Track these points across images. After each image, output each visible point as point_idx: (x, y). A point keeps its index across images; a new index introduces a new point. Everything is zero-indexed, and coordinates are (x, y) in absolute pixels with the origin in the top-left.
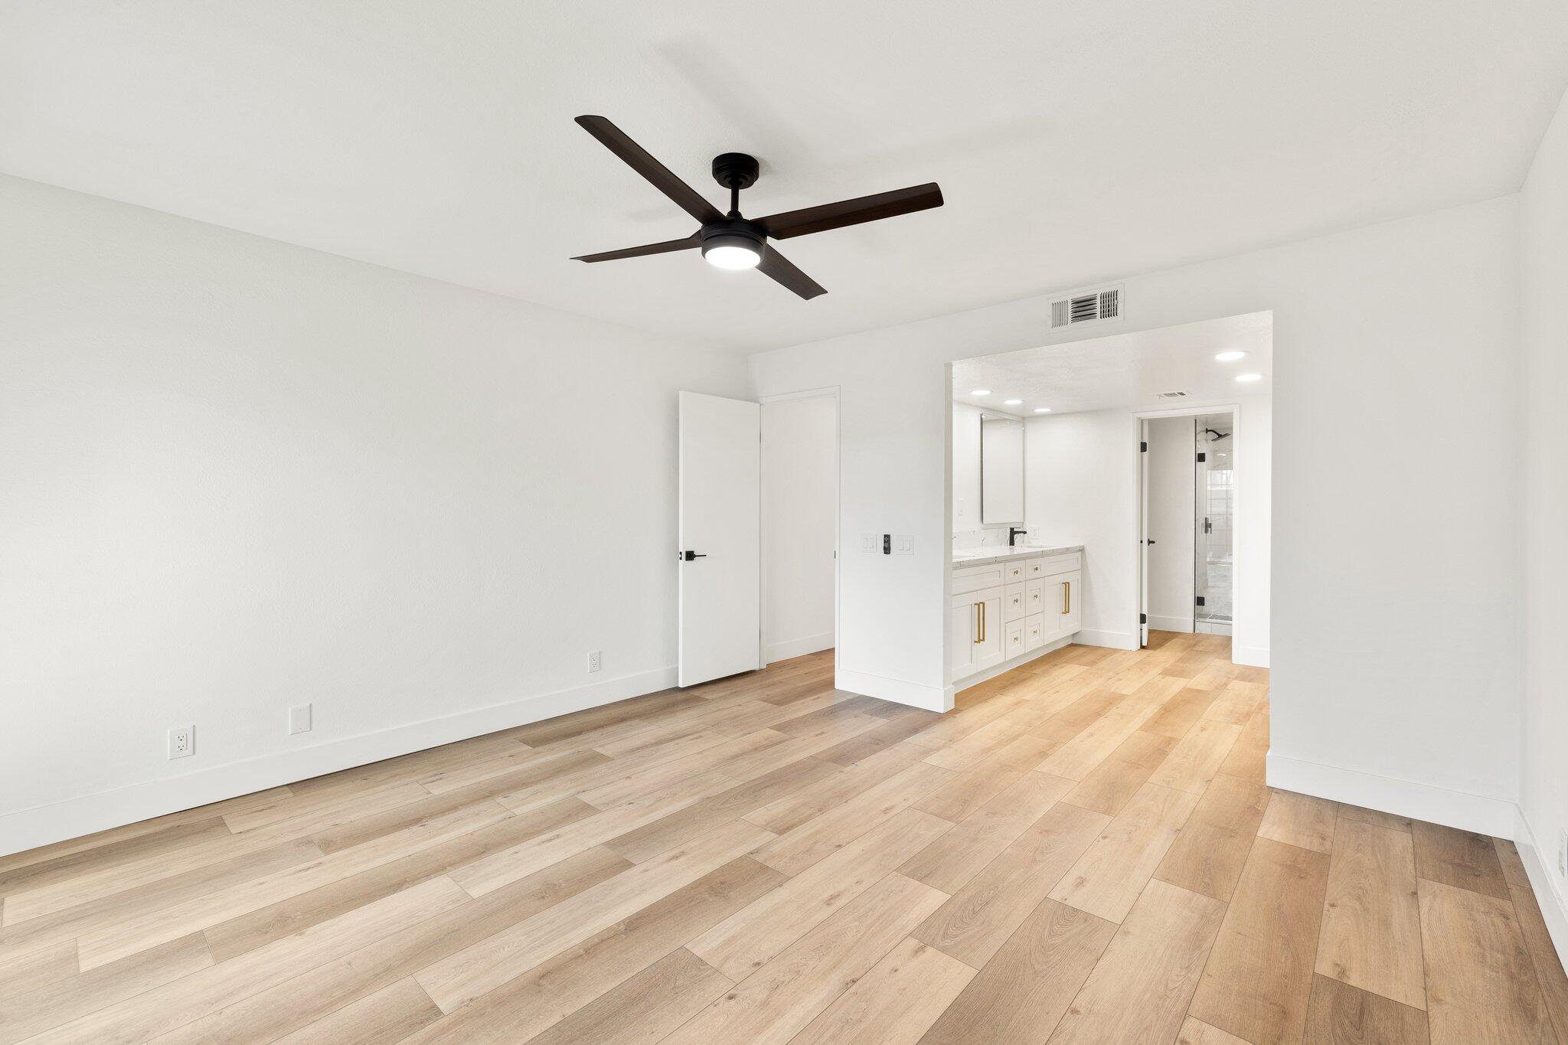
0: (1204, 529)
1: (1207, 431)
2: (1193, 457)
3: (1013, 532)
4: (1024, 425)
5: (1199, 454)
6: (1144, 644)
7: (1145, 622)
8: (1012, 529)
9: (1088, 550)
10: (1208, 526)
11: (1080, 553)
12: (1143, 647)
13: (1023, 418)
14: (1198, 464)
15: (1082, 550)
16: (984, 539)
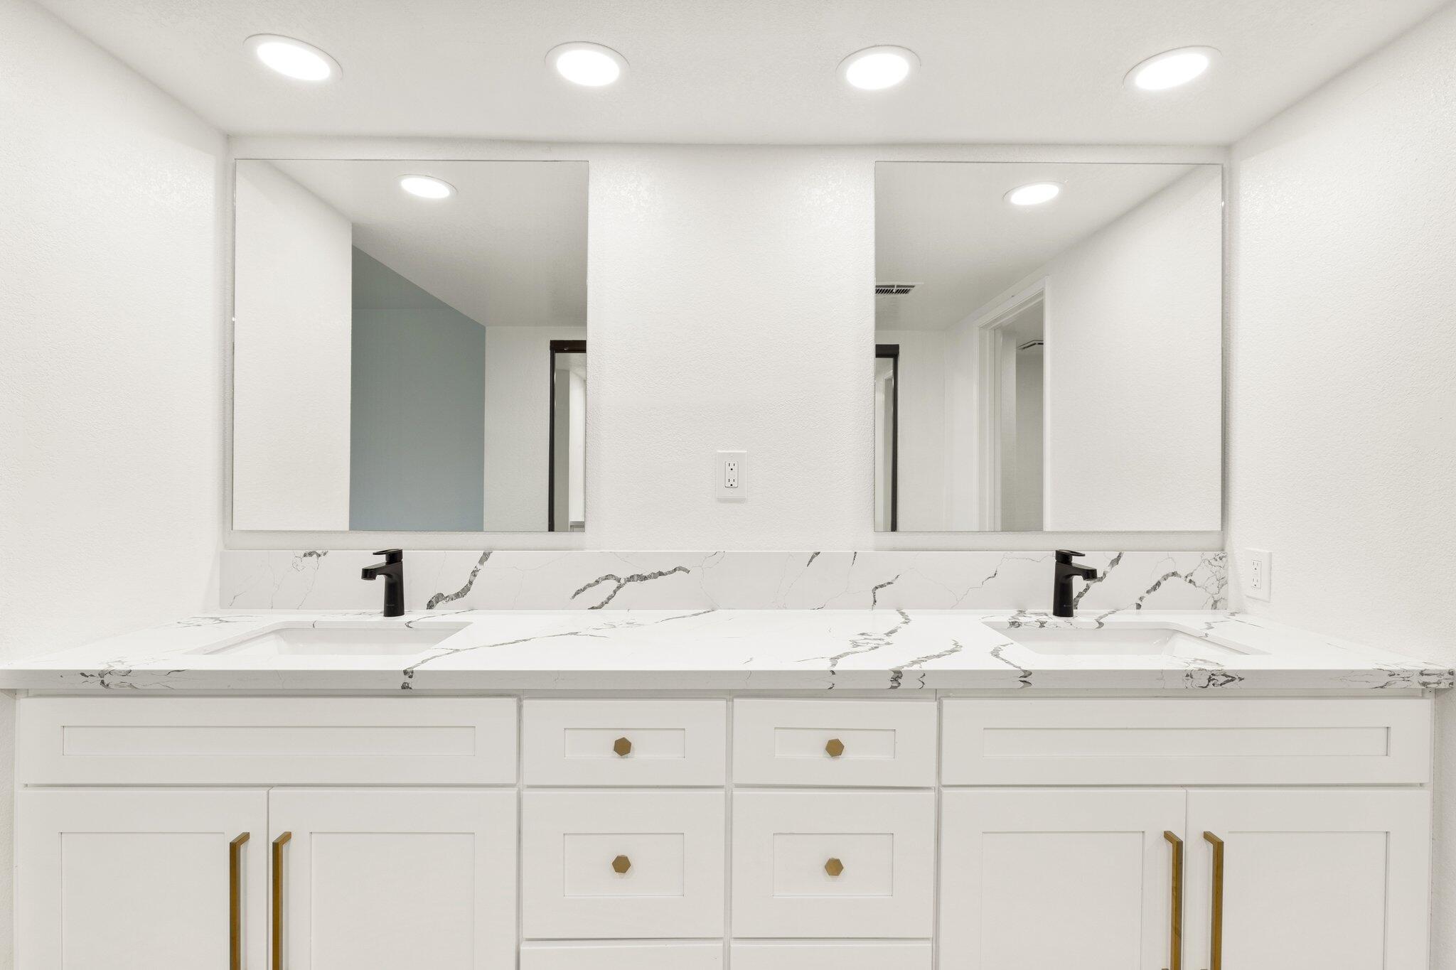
8: (1062, 558)
15: (1437, 690)
16: (889, 583)
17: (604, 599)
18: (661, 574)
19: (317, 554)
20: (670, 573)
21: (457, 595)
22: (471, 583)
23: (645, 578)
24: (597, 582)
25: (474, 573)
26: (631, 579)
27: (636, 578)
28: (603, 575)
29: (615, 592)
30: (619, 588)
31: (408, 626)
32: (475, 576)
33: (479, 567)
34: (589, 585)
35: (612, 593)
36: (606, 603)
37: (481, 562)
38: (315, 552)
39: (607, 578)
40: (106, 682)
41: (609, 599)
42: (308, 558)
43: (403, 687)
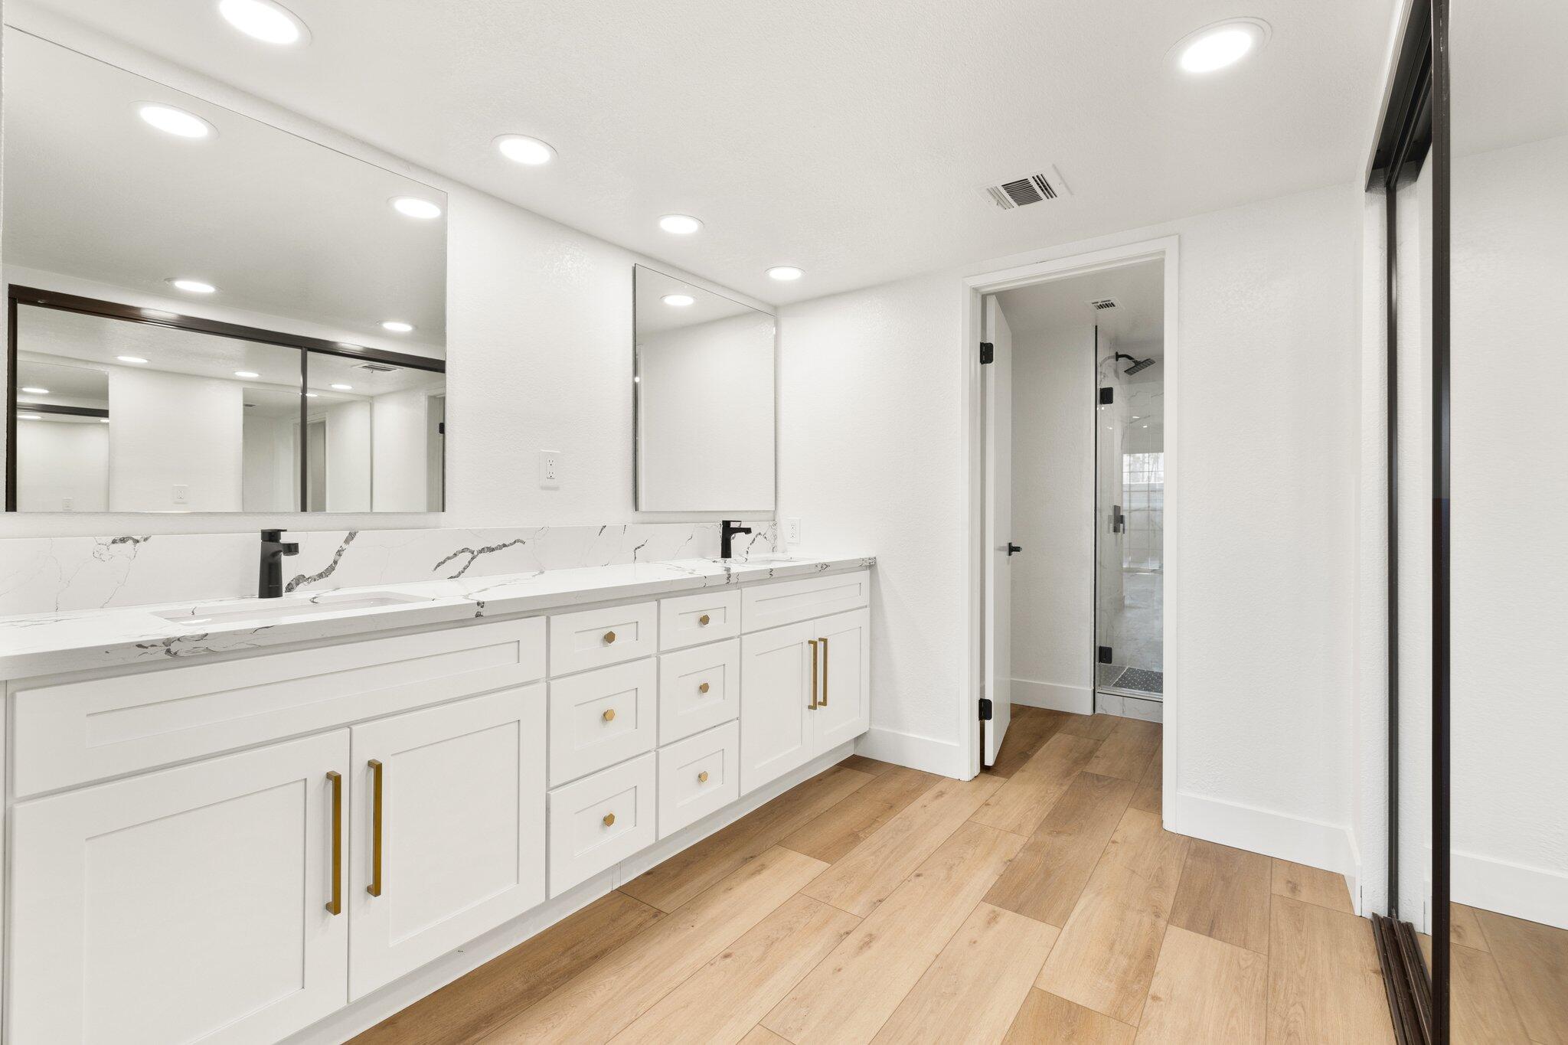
0: (1112, 526)
1: (1118, 356)
2: (1091, 395)
3: (728, 531)
4: (777, 324)
5: (1102, 391)
6: (989, 761)
7: (989, 718)
8: (726, 524)
9: (881, 566)
10: (1118, 520)
11: (868, 572)
12: (984, 769)
13: (776, 308)
14: (1103, 408)
15: (871, 565)
16: (643, 545)
17: (461, 569)
18: (505, 545)
19: (133, 539)
20: (511, 544)
21: (321, 576)
22: (335, 562)
23: (493, 550)
24: (455, 555)
25: (339, 553)
26: (482, 551)
27: (486, 549)
28: (460, 549)
29: (469, 562)
30: (473, 559)
31: (313, 602)
32: (340, 555)
33: (344, 546)
34: (449, 558)
35: (467, 563)
36: (463, 572)
37: (347, 541)
38: (129, 538)
39: (463, 551)
40: (173, 650)
41: (465, 569)
42: (120, 545)
43: (477, 616)
